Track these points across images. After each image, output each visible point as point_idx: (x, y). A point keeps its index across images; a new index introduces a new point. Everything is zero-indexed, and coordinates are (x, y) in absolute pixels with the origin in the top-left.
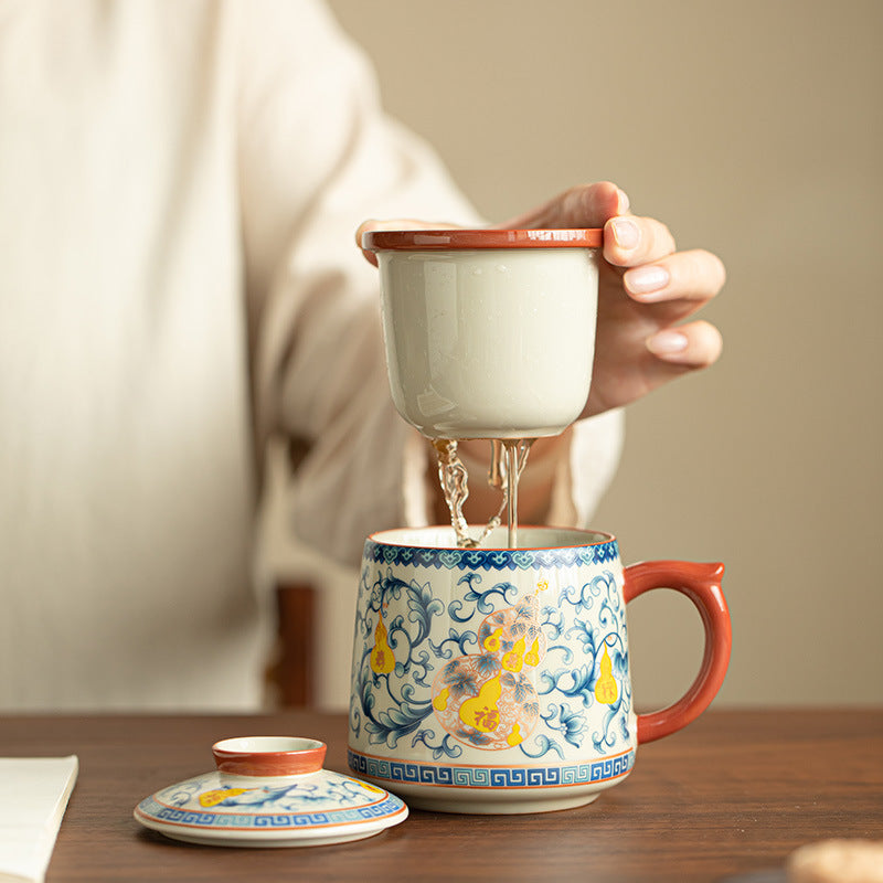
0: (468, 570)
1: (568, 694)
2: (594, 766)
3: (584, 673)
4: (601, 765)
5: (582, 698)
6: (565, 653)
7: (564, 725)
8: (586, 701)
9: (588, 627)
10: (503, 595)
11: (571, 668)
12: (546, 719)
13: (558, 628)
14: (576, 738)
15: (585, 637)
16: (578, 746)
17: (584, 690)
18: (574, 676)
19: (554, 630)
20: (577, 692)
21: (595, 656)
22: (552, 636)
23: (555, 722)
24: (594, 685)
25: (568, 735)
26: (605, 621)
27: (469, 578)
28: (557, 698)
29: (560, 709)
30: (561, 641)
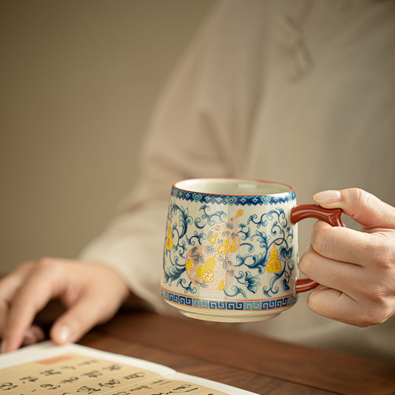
0: (204, 203)
1: (250, 267)
2: (263, 303)
3: (260, 257)
4: (268, 302)
5: (258, 269)
6: (250, 247)
7: (247, 282)
8: (260, 271)
9: (264, 235)
10: (220, 217)
11: (253, 254)
12: (237, 278)
13: (247, 235)
14: (254, 289)
15: (261, 239)
16: (254, 293)
17: (260, 266)
18: (254, 258)
19: (245, 235)
20: (255, 266)
21: (267, 249)
22: (243, 238)
23: (243, 280)
24: (265, 263)
25: (249, 287)
26: (275, 232)
27: (204, 208)
28: (244, 268)
29: (245, 274)
30: (248, 241)
